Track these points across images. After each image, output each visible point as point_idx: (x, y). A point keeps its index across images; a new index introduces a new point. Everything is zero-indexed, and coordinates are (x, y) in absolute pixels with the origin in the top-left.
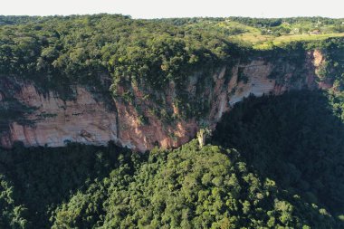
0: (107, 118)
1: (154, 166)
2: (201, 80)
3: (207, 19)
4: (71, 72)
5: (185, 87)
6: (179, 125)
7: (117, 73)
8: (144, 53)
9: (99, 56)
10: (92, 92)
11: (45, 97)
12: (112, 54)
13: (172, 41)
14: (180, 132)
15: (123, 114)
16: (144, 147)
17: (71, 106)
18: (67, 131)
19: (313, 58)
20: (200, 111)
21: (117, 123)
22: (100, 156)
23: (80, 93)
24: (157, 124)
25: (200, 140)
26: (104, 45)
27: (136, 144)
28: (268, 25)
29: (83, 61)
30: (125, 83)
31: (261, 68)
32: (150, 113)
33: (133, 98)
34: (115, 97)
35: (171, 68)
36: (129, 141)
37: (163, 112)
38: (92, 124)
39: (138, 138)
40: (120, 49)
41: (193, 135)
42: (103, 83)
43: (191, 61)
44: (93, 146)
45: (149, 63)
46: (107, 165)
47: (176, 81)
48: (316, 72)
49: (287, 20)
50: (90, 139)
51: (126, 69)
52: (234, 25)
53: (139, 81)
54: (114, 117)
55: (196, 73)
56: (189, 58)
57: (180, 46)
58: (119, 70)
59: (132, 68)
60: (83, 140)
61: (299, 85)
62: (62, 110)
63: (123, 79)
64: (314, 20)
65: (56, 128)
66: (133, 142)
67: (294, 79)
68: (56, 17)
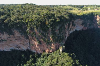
0: (26, 41)
1: (43, 59)
2: (61, 27)
3: (61, 5)
4: (12, 25)
5: (55, 31)
6: (53, 45)
7: (29, 25)
8: (39, 18)
9: (22, 19)
10: (20, 32)
11: (2, 34)
12: (27, 18)
13: (50, 13)
14: (53, 47)
15: (31, 40)
16: (39, 52)
17: (12, 37)
18: (11, 46)
19: (96, 18)
20: (60, 39)
21: (30, 43)
22: (23, 56)
23: (15, 32)
24: (44, 44)
25: (61, 50)
26: (25, 14)
27: (36, 51)
28: (80, 7)
29: (16, 21)
30: (32, 29)
31: (79, 21)
32: (42, 40)
33: (35, 34)
34: (28, 34)
35: (49, 23)
36: (34, 50)
37: (47, 40)
38: (20, 43)
39: (37, 49)
40: (30, 16)
41: (58, 48)
42: (24, 29)
43: (57, 21)
44: (21, 51)
45: (41, 22)
46: (25, 59)
47: (51, 28)
48: (98, 22)
49: (86, 6)
50: (20, 49)
51: (32, 24)
52: (69, 7)
53: (37, 28)
54: (28, 41)
55: (59, 25)
56: (56, 19)
57: (53, 15)
58: (30, 24)
59: (35, 23)
60: (17, 49)
61: (92, 27)
62: (9, 38)
63: (31, 28)
64: (94, 6)
65: (7, 45)
66: (35, 50)
67: (90, 25)
68: (12, 4)
